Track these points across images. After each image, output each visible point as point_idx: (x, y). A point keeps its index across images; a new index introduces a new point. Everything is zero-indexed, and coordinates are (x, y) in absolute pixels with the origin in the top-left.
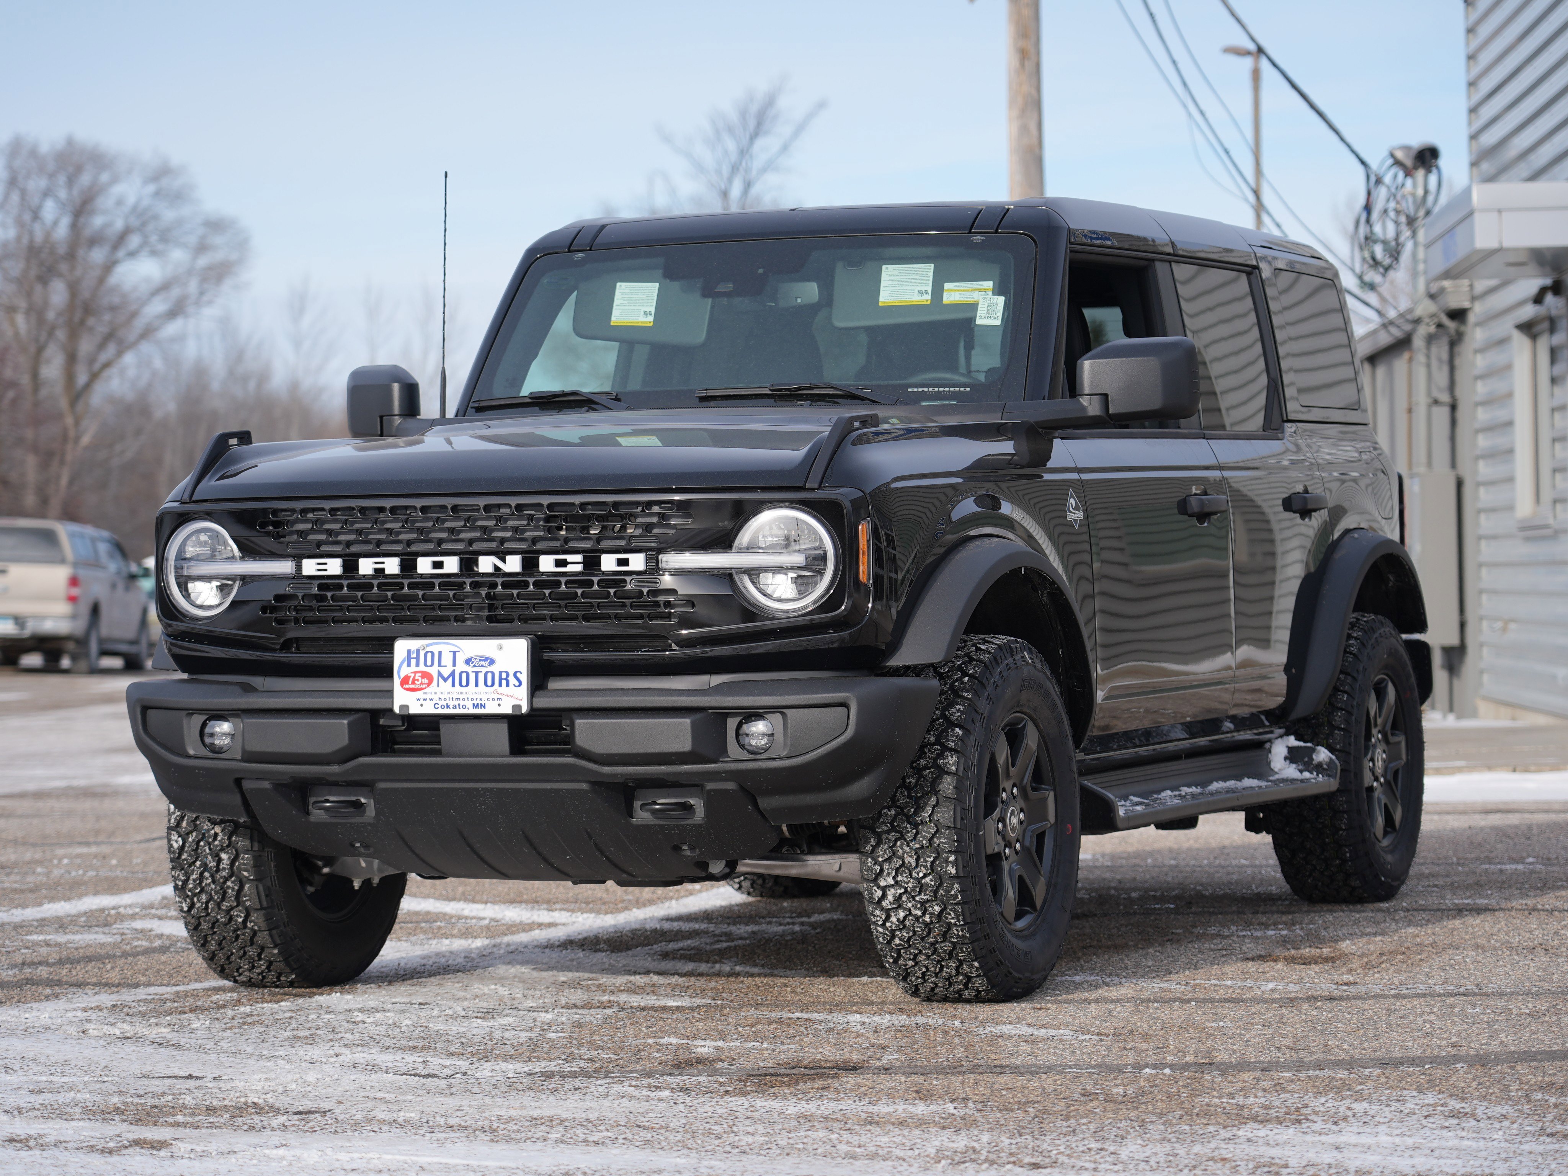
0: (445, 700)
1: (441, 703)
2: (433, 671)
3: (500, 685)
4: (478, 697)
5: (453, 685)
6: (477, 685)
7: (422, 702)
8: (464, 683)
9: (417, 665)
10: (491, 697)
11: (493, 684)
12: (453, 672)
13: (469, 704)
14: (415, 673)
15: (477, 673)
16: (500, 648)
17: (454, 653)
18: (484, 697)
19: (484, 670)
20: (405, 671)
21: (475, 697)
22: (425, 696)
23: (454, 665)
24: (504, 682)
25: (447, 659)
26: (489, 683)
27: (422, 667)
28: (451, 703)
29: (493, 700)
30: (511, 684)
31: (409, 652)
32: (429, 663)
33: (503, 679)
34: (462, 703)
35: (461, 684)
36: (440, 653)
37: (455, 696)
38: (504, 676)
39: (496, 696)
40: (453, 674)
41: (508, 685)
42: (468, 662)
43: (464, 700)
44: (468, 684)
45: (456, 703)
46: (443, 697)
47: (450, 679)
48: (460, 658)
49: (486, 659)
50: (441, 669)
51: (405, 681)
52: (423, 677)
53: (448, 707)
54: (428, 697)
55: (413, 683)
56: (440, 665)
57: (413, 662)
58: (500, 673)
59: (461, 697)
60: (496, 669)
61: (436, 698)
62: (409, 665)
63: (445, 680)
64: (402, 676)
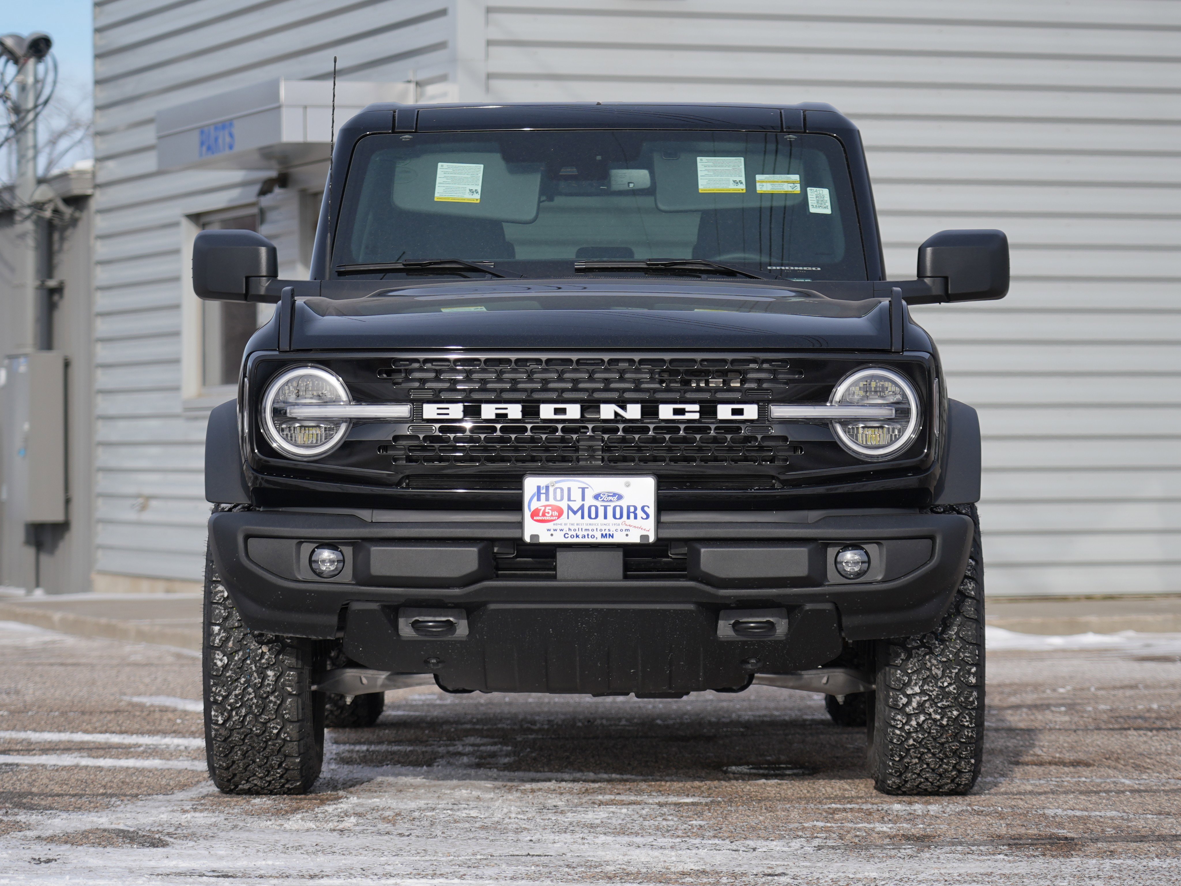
0: (575, 530)
1: (570, 533)
2: (564, 505)
3: (628, 518)
4: (607, 528)
5: (583, 517)
6: (605, 517)
7: (552, 532)
8: (593, 516)
9: (547, 499)
10: (619, 528)
11: (621, 517)
12: (583, 506)
13: (598, 534)
14: (545, 506)
15: (606, 508)
16: (628, 485)
17: (583, 489)
18: (613, 528)
19: (613, 504)
20: (535, 505)
21: (603, 528)
22: (555, 527)
23: (583, 499)
24: (632, 515)
25: (576, 495)
26: (618, 516)
27: (552, 502)
28: (580, 534)
29: (621, 530)
30: (639, 517)
31: (539, 488)
32: (559, 498)
33: (632, 512)
34: (591, 533)
35: (590, 517)
36: (569, 490)
37: (584, 527)
38: (632, 509)
39: (624, 527)
40: (582, 508)
41: (636, 518)
42: (597, 497)
43: (593, 530)
44: (597, 516)
45: (586, 533)
46: (572, 528)
47: (580, 512)
48: (589, 494)
49: (614, 495)
50: (571, 504)
51: (535, 514)
52: (552, 510)
53: (577, 536)
54: (558, 527)
55: (544, 515)
56: (569, 499)
57: (543, 497)
58: (628, 507)
59: (590, 528)
60: (624, 503)
61: (566, 529)
62: (539, 499)
63: (575, 513)
64: (532, 509)
